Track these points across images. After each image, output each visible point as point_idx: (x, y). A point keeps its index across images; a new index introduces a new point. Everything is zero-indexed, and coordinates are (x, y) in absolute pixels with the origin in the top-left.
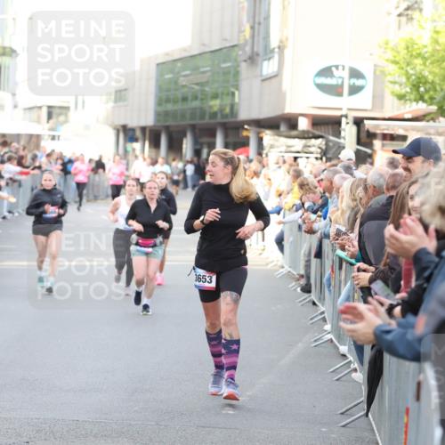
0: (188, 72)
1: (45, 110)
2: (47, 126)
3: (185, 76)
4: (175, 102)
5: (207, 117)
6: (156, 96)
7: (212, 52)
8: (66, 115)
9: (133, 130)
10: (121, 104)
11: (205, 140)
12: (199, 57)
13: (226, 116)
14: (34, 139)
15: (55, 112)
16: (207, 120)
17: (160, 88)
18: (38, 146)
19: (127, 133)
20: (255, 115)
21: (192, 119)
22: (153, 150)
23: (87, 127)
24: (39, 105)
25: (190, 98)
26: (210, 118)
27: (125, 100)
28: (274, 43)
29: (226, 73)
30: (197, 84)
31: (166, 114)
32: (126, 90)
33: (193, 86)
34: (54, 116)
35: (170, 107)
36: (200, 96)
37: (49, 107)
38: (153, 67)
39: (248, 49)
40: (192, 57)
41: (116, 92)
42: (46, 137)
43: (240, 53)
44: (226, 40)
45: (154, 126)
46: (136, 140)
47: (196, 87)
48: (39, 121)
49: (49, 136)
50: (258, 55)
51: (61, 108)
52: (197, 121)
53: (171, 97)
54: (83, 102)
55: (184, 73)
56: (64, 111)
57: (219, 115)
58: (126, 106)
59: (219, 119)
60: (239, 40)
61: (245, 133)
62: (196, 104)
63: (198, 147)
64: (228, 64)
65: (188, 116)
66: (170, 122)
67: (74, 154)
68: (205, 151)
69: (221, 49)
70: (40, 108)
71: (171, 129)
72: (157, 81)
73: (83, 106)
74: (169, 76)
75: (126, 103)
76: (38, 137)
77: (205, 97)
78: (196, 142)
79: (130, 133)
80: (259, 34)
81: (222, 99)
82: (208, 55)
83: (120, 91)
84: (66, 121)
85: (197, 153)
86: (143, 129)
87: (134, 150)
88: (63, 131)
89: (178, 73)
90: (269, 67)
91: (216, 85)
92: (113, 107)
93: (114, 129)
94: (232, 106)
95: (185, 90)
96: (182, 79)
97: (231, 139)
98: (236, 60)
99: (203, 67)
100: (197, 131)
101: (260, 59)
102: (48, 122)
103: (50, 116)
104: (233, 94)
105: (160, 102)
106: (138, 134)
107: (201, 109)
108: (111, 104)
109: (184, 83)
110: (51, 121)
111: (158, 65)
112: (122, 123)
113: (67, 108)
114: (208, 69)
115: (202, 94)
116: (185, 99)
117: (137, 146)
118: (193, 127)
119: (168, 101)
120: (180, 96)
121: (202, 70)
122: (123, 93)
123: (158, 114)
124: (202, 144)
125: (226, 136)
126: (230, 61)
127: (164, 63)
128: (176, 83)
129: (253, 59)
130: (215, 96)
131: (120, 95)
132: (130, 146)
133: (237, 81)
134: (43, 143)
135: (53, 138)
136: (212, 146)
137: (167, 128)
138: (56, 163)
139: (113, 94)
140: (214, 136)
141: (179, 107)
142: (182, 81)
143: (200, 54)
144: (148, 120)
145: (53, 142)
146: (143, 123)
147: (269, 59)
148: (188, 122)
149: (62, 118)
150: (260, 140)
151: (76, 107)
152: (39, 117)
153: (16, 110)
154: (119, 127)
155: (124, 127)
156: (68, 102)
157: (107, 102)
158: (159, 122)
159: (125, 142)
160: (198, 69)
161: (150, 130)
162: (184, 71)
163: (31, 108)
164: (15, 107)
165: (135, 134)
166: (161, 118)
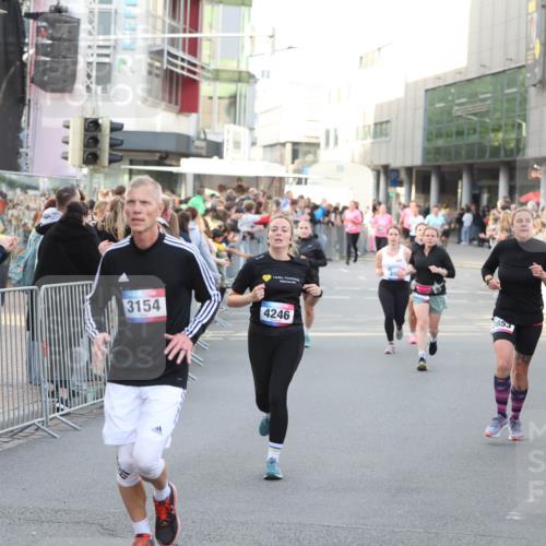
0: (464, 100)
1: (289, 147)
2: (292, 167)
3: (459, 105)
4: (448, 135)
5: (487, 155)
6: (424, 130)
7: (493, 74)
8: (315, 154)
9: (397, 171)
10: (383, 139)
11: (485, 183)
12: (477, 81)
13: (511, 152)
14: (276, 184)
15: (302, 149)
16: (487, 158)
17: (429, 121)
18: (280, 192)
19: (389, 175)
21: (469, 157)
22: (422, 196)
23: (340, 169)
24: (282, 141)
25: (466, 132)
26: (492, 156)
27: (387, 135)
29: (511, 100)
30: (475, 114)
31: (438, 151)
32: (388, 122)
33: (470, 117)
34: (300, 155)
35: (440, 143)
36: (478, 129)
37: (294, 144)
38: (423, 93)
39: (538, 71)
40: (468, 80)
41: (376, 124)
42: (291, 180)
43: (529, 75)
44: (510, 60)
45: (423, 166)
46: (400, 184)
47: (475, 118)
48: (282, 162)
49: (294, 178)
51: (307, 144)
52: (476, 160)
53: (444, 130)
54: (336, 138)
55: (458, 101)
56: (312, 149)
57: (502, 153)
58: (388, 142)
59: (502, 157)
60: (526, 60)
61: (534, 175)
62: (474, 138)
63: (477, 192)
64: (514, 90)
65: (463, 153)
66: (442, 162)
67: (325, 201)
68: (485, 198)
69: (504, 71)
70: (283, 145)
71: (443, 169)
72: (426, 110)
73: (336, 143)
74: (442, 105)
75: (388, 139)
76: (281, 180)
77: (485, 130)
78: (473, 185)
79: (393, 176)
81: (506, 132)
82: (489, 79)
83: (382, 123)
84: (315, 162)
85: (475, 199)
86: (409, 170)
87: (398, 195)
88: (311, 173)
89: (453, 101)
91: (498, 115)
92: (373, 143)
93: (373, 170)
94: (518, 141)
95: (461, 121)
96: (457, 108)
98: (523, 85)
99: (482, 93)
100: (475, 172)
102: (293, 163)
103: (295, 155)
104: (520, 125)
105: (429, 137)
106: (403, 175)
107: (480, 144)
108: (370, 140)
109: (459, 113)
110: (296, 161)
111: (427, 91)
112: (384, 162)
113: (317, 145)
114: (488, 95)
115: (481, 126)
116: (460, 133)
117: (402, 190)
118: (470, 167)
119: (439, 135)
120: (454, 130)
121: (481, 97)
122: (384, 126)
123: (426, 152)
124: (481, 188)
125: (510, 178)
126: (515, 86)
127: (433, 89)
128: (449, 113)
129: (544, 84)
130: (496, 130)
131: (381, 129)
132: (392, 190)
133: (524, 110)
134: (287, 188)
135: (299, 182)
136: (494, 192)
137: (438, 168)
138: (303, 213)
139: (372, 127)
140: (496, 178)
141: (454, 141)
142: (457, 111)
143: (479, 78)
144: (415, 159)
145: (299, 186)
146: (408, 163)
148: (464, 160)
149: (310, 158)
151: (327, 143)
152: (282, 156)
153: (254, 148)
154: (380, 168)
155: (386, 168)
156: (317, 138)
157: (365, 138)
158: (429, 160)
159: (387, 186)
160: (476, 95)
161: (417, 171)
162: (459, 98)
163: (271, 146)
164: (254, 144)
165: (398, 176)
166: (431, 156)
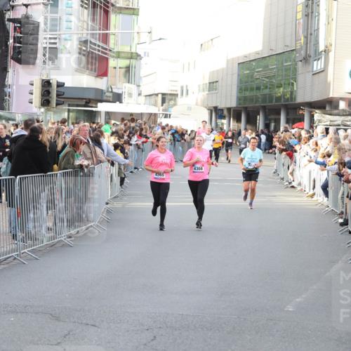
0: (260, 69)
1: (160, 96)
2: (161, 108)
3: (258, 72)
4: (252, 89)
5: (274, 101)
6: (238, 86)
7: (277, 54)
8: (175, 100)
9: (222, 110)
11: (272, 117)
12: (268, 58)
13: (288, 100)
14: (153, 117)
15: (168, 98)
16: (274, 103)
17: (240, 81)
18: (155, 122)
19: (217, 112)
20: (308, 99)
21: (263, 102)
22: (236, 124)
23: (189, 109)
24: (156, 93)
25: (262, 87)
26: (276, 101)
27: (216, 89)
28: (322, 48)
29: (287, 69)
30: (265, 77)
31: (245, 99)
32: (216, 82)
34: (167, 101)
35: (248, 94)
36: (269, 86)
37: (163, 94)
38: (237, 65)
39: (303, 52)
40: (263, 58)
41: (210, 83)
43: (298, 55)
44: (287, 46)
45: (237, 107)
46: (224, 118)
47: (267, 80)
48: (155, 105)
49: (163, 114)
50: (310, 57)
51: (170, 94)
52: (267, 104)
53: (249, 87)
54: (187, 91)
55: (257, 70)
56: (173, 97)
57: (283, 99)
59: (282, 102)
60: (296, 46)
61: (301, 112)
62: (267, 91)
63: (268, 122)
64: (290, 63)
65: (260, 100)
66: (248, 105)
68: (273, 125)
69: (284, 53)
70: (157, 95)
71: (248, 109)
72: (238, 75)
73: (187, 94)
74: (248, 72)
75: (217, 92)
76: (155, 115)
77: (272, 86)
78: (266, 118)
79: (220, 113)
80: (310, 42)
81: (285, 88)
82: (274, 57)
83: (213, 83)
84: (175, 105)
85: (267, 126)
86: (229, 109)
87: (222, 124)
88: (173, 111)
89: (254, 69)
90: (317, 66)
91: (280, 78)
92: (208, 94)
93: (208, 109)
94: (292, 93)
95: (257, 82)
97: (291, 117)
98: (295, 61)
99: (271, 65)
100: (267, 110)
101: (312, 59)
102: (162, 105)
103: (163, 101)
104: (293, 84)
105: (240, 90)
106: (225, 112)
107: (270, 94)
108: (206, 92)
109: (258, 77)
110: (164, 105)
111: (239, 64)
112: (214, 105)
113: (177, 95)
114: (274, 67)
115: (270, 84)
116: (258, 88)
117: (225, 121)
118: (264, 108)
119: (246, 89)
120: (255, 86)
121: (270, 67)
122: (215, 84)
123: (239, 99)
124: (270, 120)
125: (287, 114)
126: (290, 61)
127: (243, 63)
128: (252, 77)
129: (306, 60)
130: (279, 87)
131: (212, 85)
132: (219, 121)
133: (295, 75)
134: (159, 120)
135: (166, 116)
136: (278, 122)
137: (246, 108)
139: (208, 85)
140: (279, 114)
141: (254, 93)
142: (256, 75)
143: (269, 56)
144: (233, 103)
145: (166, 119)
146: (229, 106)
147: (319, 59)
148: (260, 104)
149: (172, 102)
150: (312, 117)
151: (182, 94)
152: (156, 101)
153: (140, 97)
154: (212, 108)
155: (216, 108)
156: (176, 91)
157: (204, 91)
158: (240, 104)
159: (216, 118)
160: (268, 67)
161: (234, 110)
162: (258, 68)
163: (150, 95)
164: (139, 94)
165: (223, 113)
166: (242, 102)
